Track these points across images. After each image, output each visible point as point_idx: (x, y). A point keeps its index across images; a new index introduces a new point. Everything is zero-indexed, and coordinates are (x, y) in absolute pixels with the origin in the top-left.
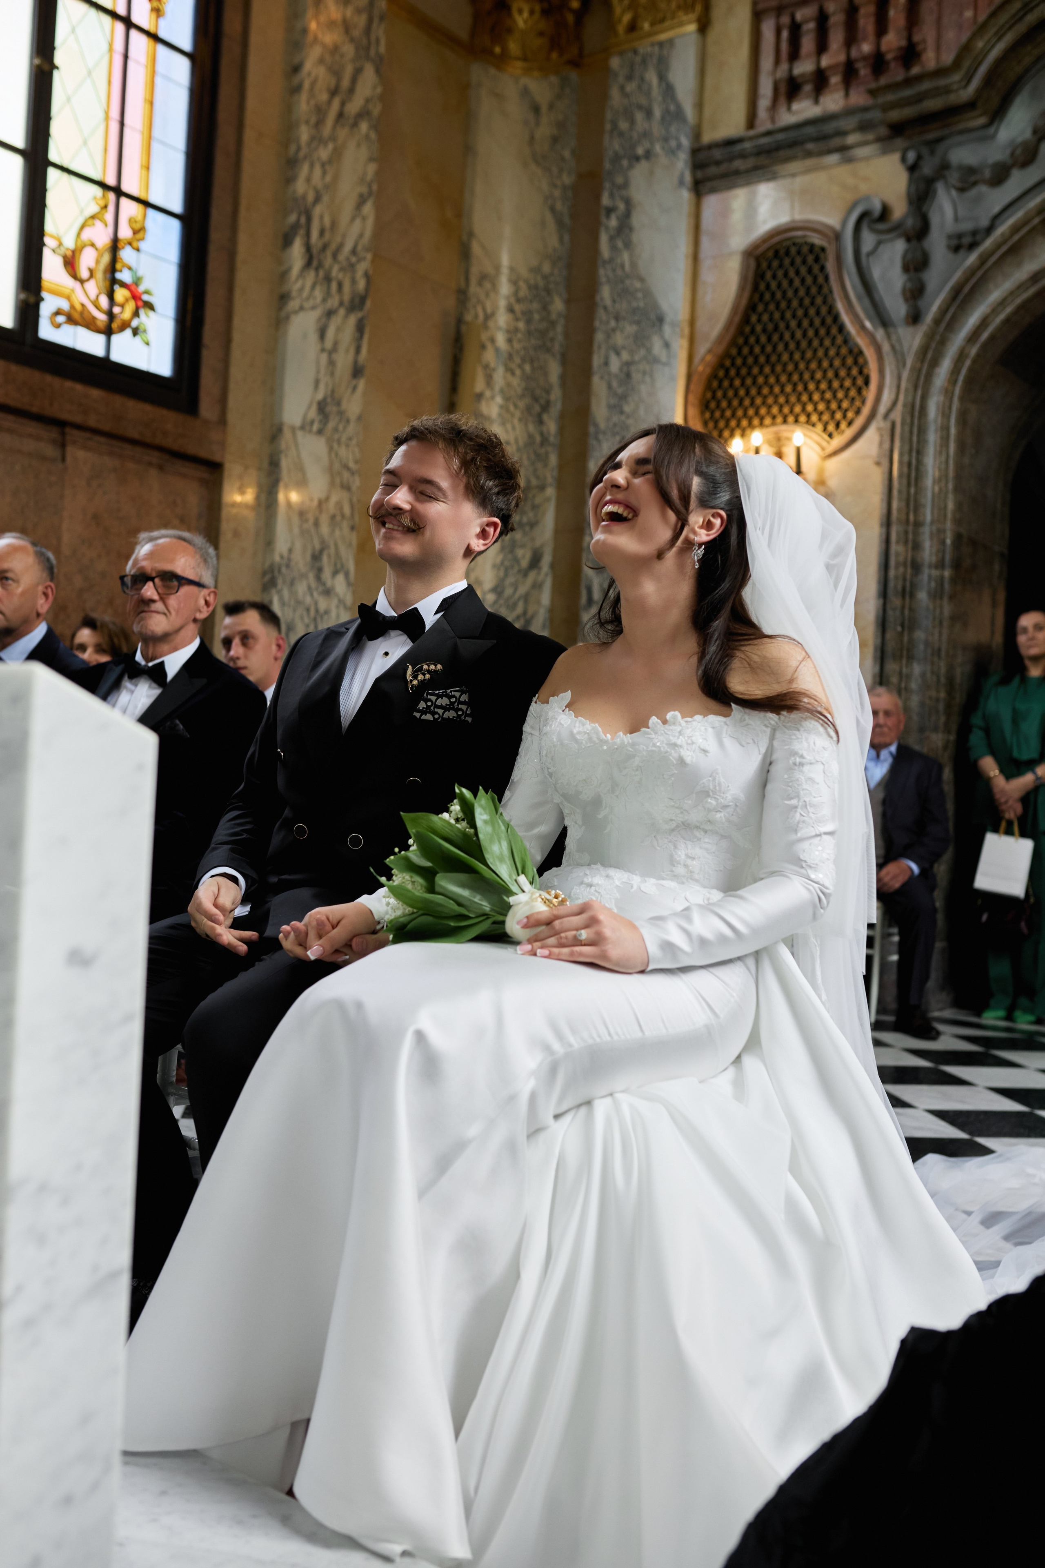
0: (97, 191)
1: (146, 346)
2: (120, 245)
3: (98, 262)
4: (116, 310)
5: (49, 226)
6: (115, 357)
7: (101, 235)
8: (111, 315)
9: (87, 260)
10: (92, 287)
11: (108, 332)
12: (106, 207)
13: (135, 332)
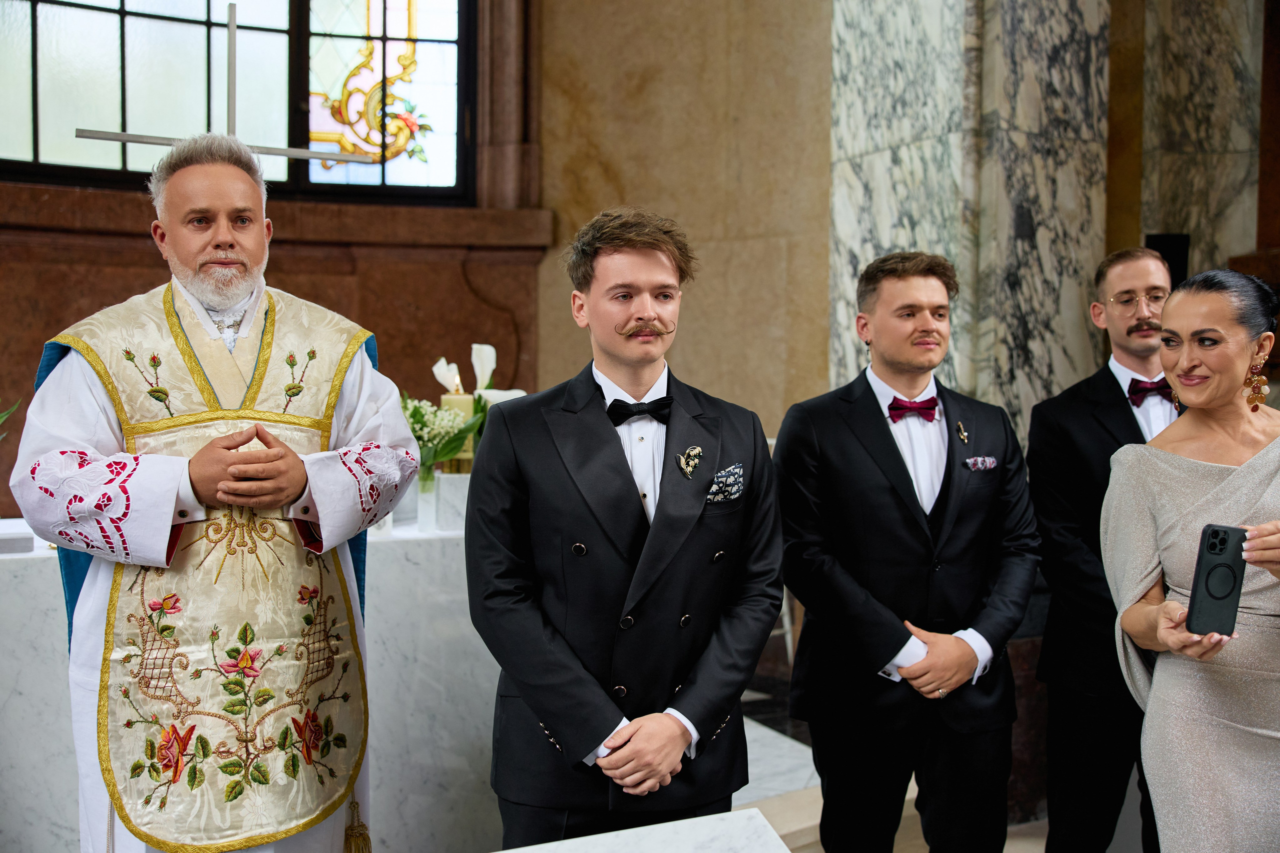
0: (362, 43)
1: (424, 164)
2: (388, 84)
3: (366, 104)
4: (389, 140)
5: (315, 85)
6: (391, 181)
7: (370, 80)
8: (384, 146)
9: (356, 105)
10: (362, 128)
11: (383, 161)
12: (371, 53)
13: (412, 154)
